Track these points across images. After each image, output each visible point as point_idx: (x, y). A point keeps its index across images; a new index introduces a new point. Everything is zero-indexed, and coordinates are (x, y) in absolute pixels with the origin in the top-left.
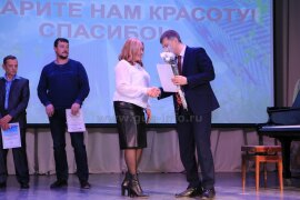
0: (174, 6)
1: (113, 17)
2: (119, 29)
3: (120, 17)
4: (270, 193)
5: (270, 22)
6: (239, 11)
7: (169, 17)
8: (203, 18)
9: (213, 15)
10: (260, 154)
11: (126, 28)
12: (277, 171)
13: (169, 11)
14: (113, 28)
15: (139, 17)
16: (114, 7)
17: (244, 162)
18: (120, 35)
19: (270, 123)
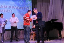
1: (1, 8)
2: (3, 10)
3: (3, 8)
6: (26, 8)
7: (13, 8)
8: (19, 9)
9: (21, 8)
11: (4, 10)
13: (13, 7)
14: (1, 10)
15: (7, 8)
16: (2, 6)
18: (3, 11)
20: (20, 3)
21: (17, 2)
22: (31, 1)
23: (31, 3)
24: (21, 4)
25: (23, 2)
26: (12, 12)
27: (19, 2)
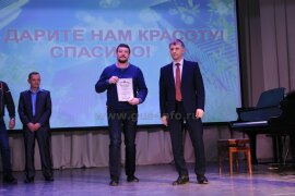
0: (158, 29)
4: (241, 177)
5: (236, 40)
10: (233, 146)
12: (246, 159)
17: (219, 153)
19: (239, 121)
20: (183, 16)
21: (173, 12)
22: (232, 5)
23: (233, 14)
24: (190, 21)
25: (195, 11)
26: (151, 54)
27: (182, 10)
